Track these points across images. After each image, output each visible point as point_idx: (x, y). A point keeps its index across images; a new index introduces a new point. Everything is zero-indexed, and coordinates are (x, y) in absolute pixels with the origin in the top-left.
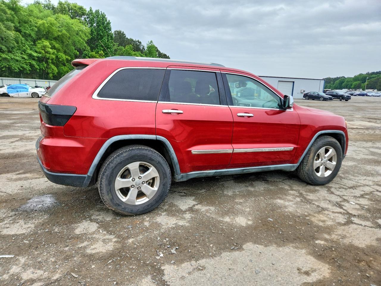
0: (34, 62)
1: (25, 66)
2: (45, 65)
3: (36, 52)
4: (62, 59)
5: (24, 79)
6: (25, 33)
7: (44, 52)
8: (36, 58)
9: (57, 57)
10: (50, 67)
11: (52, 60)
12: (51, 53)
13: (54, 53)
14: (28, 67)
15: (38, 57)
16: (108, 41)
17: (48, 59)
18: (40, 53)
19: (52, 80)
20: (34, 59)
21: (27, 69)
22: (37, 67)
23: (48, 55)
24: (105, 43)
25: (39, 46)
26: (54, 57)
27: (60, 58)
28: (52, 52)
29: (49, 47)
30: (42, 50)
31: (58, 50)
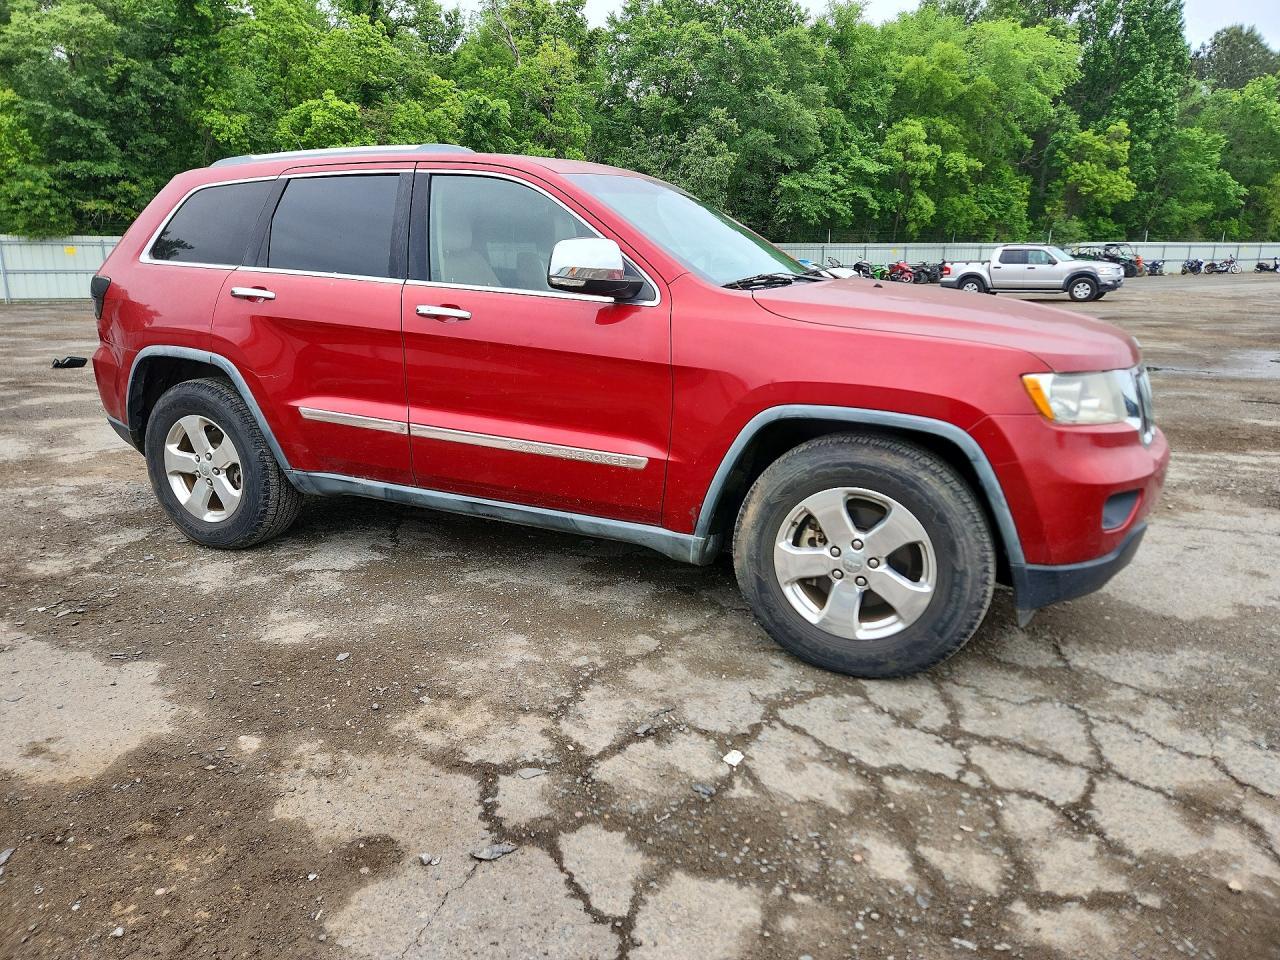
0: (865, 193)
1: (838, 206)
2: (901, 198)
3: (880, 160)
4: (955, 171)
5: (833, 245)
6: (859, 108)
7: (901, 158)
8: (876, 180)
9: (941, 167)
10: (914, 203)
11: (924, 177)
12: (923, 157)
13: (933, 154)
14: (845, 208)
15: (880, 175)
16: (1156, 79)
17: (913, 176)
18: (890, 161)
19: (916, 242)
20: (869, 184)
21: (843, 214)
22: (874, 205)
23: (913, 164)
24: (1143, 88)
25: (891, 139)
26: (929, 167)
27: (949, 170)
28: (927, 153)
29: (918, 141)
30: (898, 150)
31: (947, 145)
